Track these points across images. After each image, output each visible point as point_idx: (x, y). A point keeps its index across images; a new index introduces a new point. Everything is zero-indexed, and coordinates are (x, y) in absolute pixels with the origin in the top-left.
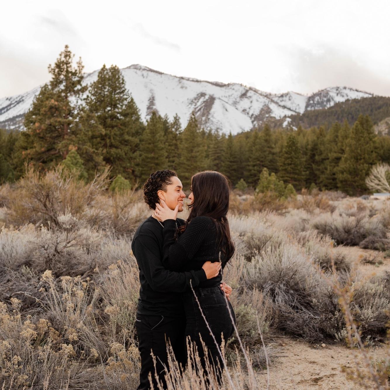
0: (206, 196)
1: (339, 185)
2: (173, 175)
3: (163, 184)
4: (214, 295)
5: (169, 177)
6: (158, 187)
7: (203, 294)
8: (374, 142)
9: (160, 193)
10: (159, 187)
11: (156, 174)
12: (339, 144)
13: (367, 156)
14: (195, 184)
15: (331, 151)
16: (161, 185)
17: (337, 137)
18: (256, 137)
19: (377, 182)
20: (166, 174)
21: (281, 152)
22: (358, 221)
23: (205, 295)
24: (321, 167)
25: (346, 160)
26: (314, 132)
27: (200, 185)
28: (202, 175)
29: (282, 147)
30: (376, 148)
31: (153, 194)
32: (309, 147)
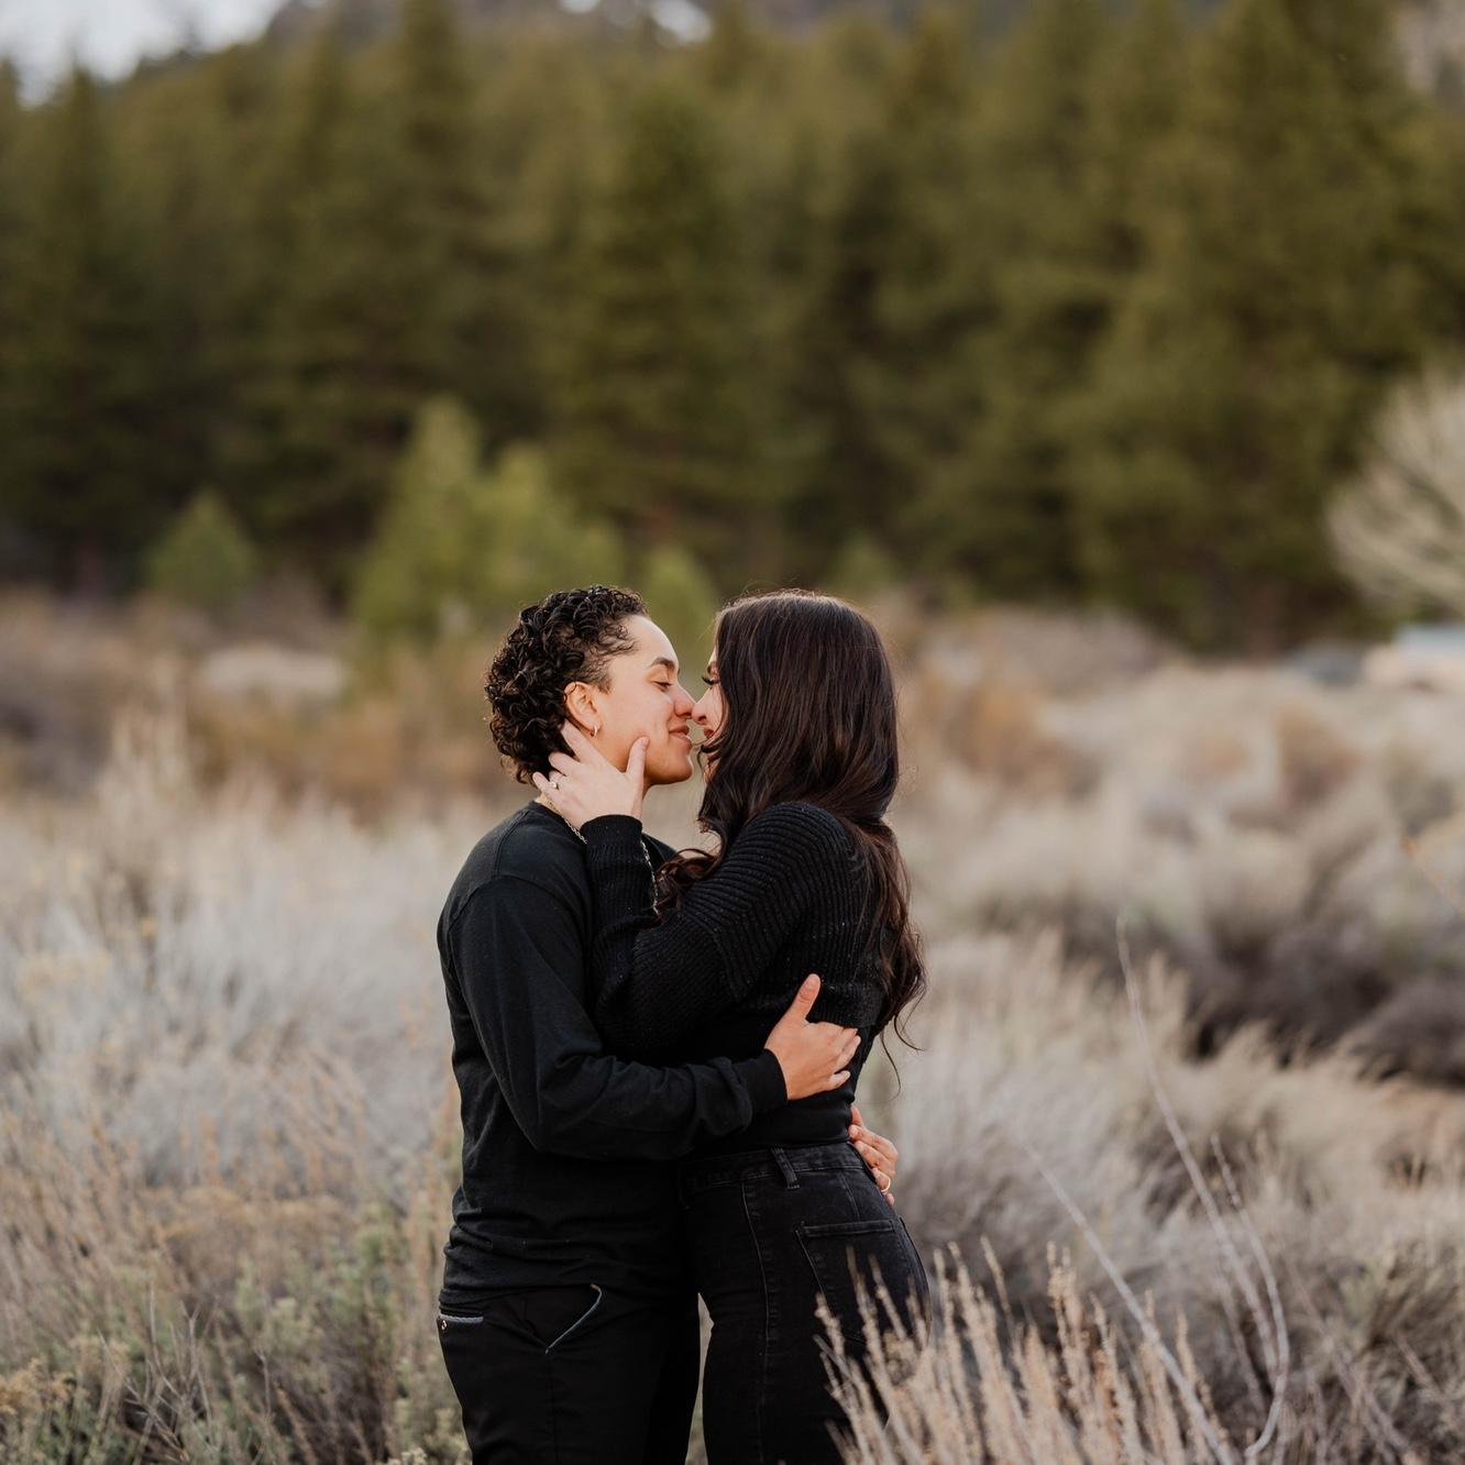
0: (786, 712)
1: (1097, 554)
2: (631, 608)
3: (591, 653)
4: (843, 1181)
5: (614, 617)
6: (566, 666)
7: (792, 1177)
8: (1403, 169)
9: (576, 697)
10: (572, 667)
11: (550, 609)
12: (1096, 182)
13: (1337, 297)
14: (735, 648)
15: (1017, 241)
16: (582, 658)
17: (1072, 110)
18: (329, 101)
19: (1424, 526)
20: (601, 607)
21: (563, 242)
22: (1326, 872)
23: (802, 1180)
24: (935, 391)
25: (1159, 329)
26: (860, 60)
27: (759, 655)
28: (771, 610)
29: (570, 201)
30: (1415, 219)
31: (543, 700)
32: (827, 201)
